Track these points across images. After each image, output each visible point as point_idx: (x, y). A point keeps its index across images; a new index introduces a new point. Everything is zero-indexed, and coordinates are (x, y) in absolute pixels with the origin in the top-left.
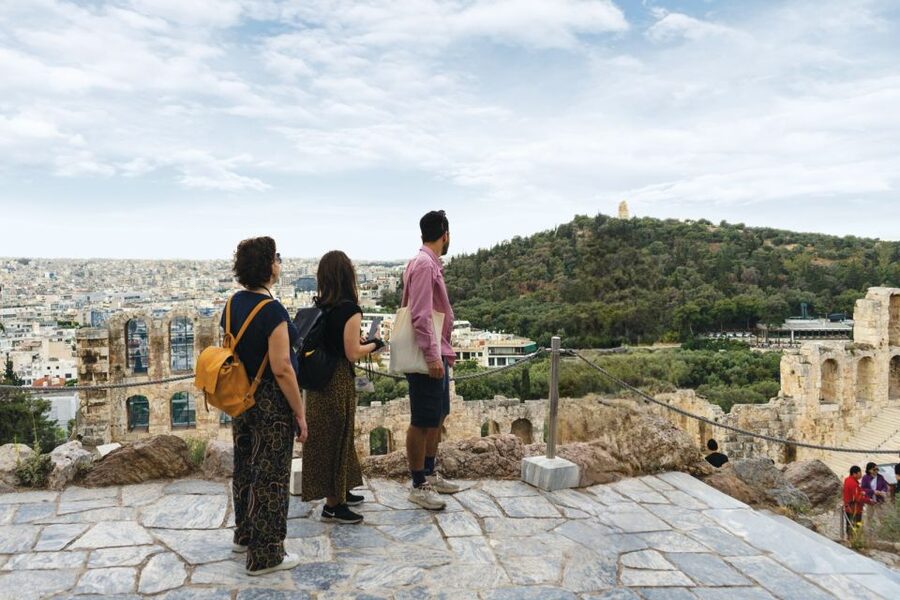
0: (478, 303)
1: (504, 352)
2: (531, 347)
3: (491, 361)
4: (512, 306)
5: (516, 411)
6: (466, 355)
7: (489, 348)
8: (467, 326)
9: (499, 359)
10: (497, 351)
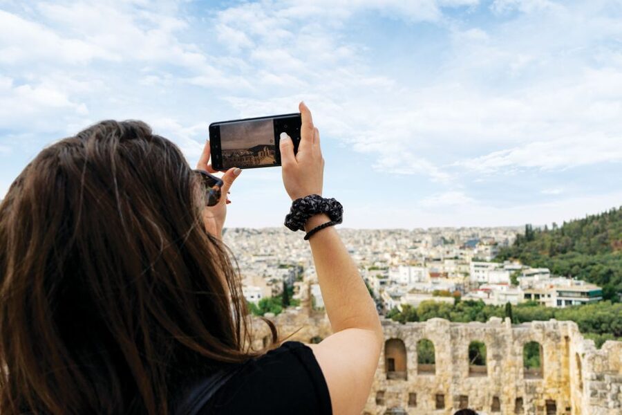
0: (572, 257)
1: (571, 295)
2: (596, 292)
3: (559, 302)
4: (602, 260)
5: (388, 331)
6: (537, 296)
7: (557, 291)
8: (547, 273)
9: (566, 301)
10: (564, 294)
